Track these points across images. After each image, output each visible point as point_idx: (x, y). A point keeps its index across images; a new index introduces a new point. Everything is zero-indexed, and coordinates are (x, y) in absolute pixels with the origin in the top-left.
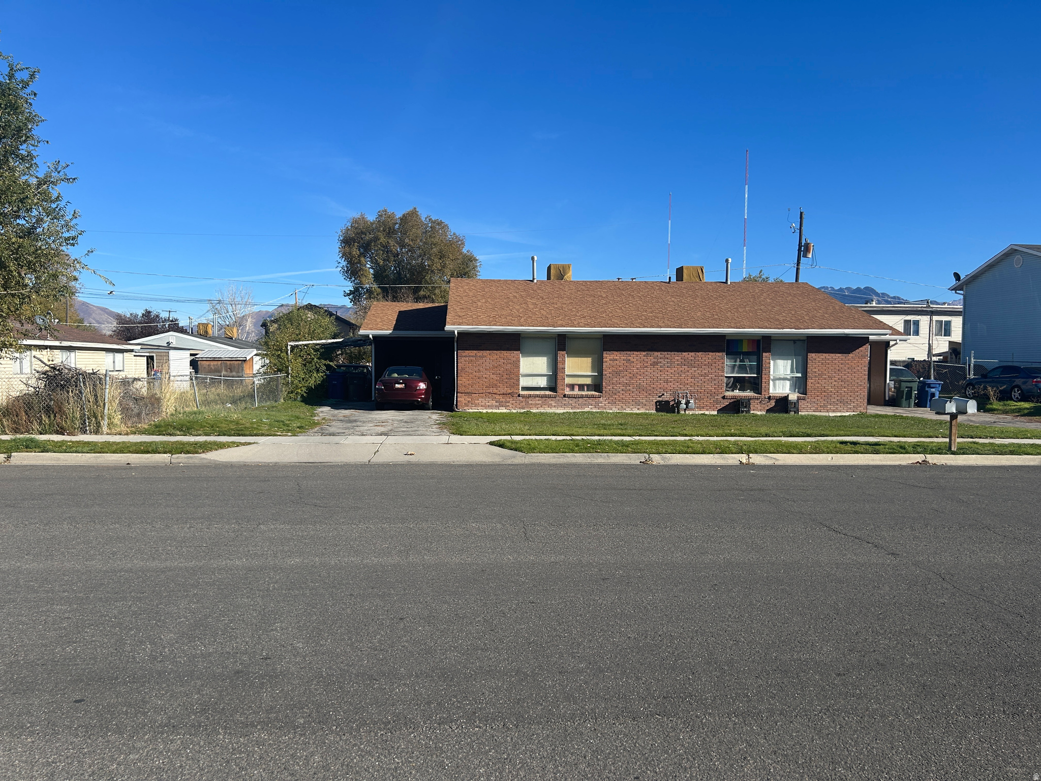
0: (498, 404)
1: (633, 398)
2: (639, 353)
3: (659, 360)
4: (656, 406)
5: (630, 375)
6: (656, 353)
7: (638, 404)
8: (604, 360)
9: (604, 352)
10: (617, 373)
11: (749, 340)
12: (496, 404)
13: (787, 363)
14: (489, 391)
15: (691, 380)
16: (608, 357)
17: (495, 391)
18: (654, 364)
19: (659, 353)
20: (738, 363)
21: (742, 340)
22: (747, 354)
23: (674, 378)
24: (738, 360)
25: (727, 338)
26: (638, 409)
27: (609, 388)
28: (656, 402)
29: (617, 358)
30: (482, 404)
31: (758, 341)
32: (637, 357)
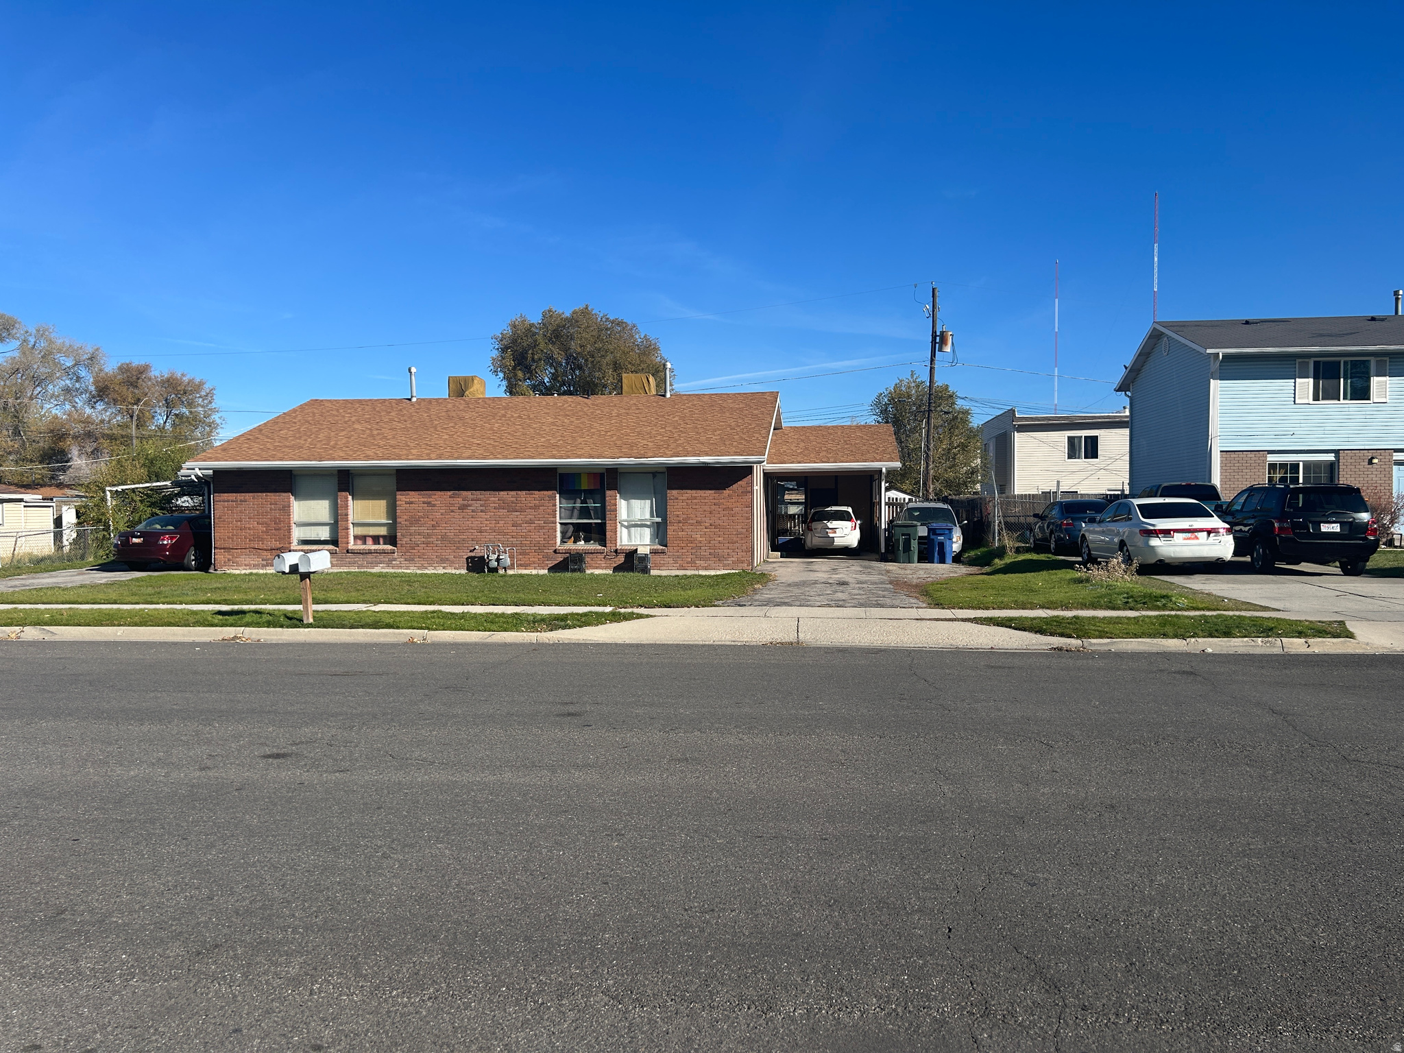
0: (265, 563)
1: (437, 554)
2: (442, 493)
3: (470, 502)
4: (468, 563)
5: (433, 523)
6: (464, 493)
7: (443, 561)
8: (397, 503)
9: (398, 493)
10: (414, 521)
11: (589, 474)
12: (263, 562)
13: (645, 504)
14: (252, 545)
15: (513, 528)
16: (403, 498)
17: (261, 546)
18: (463, 508)
19: (469, 493)
20: (578, 505)
21: (580, 474)
22: (590, 493)
23: (491, 525)
24: (579, 501)
25: (559, 471)
26: (444, 568)
27: (405, 539)
28: (467, 559)
29: (413, 500)
30: (246, 562)
31: (602, 475)
32: (441, 499)
